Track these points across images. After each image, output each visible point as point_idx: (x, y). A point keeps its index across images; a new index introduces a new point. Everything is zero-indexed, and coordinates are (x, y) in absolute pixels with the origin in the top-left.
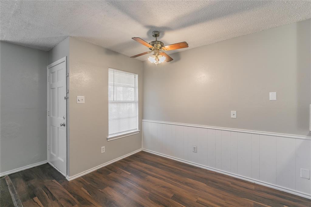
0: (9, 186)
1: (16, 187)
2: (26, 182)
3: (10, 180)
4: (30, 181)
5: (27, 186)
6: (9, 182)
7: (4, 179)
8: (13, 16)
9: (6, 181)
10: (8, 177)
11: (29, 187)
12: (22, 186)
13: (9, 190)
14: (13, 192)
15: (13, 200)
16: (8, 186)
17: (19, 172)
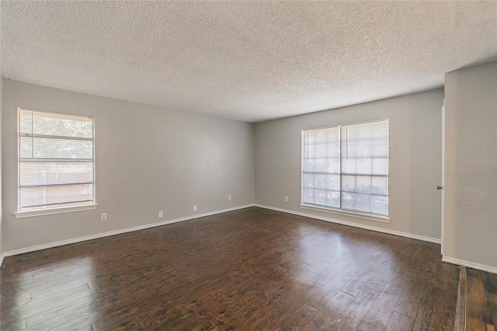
0: (460, 282)
1: (469, 290)
2: (487, 292)
3: (465, 275)
4: (494, 295)
5: (486, 299)
6: (463, 276)
7: (460, 269)
8: (456, 29)
9: (461, 273)
10: (465, 269)
11: (489, 304)
12: (478, 294)
13: (459, 287)
14: (462, 293)
15: (457, 304)
16: (459, 280)
17: (482, 271)
